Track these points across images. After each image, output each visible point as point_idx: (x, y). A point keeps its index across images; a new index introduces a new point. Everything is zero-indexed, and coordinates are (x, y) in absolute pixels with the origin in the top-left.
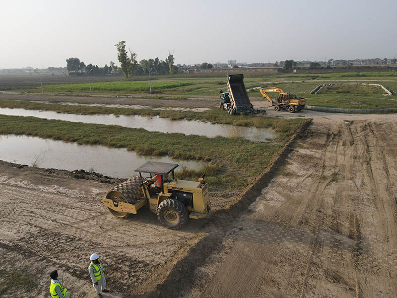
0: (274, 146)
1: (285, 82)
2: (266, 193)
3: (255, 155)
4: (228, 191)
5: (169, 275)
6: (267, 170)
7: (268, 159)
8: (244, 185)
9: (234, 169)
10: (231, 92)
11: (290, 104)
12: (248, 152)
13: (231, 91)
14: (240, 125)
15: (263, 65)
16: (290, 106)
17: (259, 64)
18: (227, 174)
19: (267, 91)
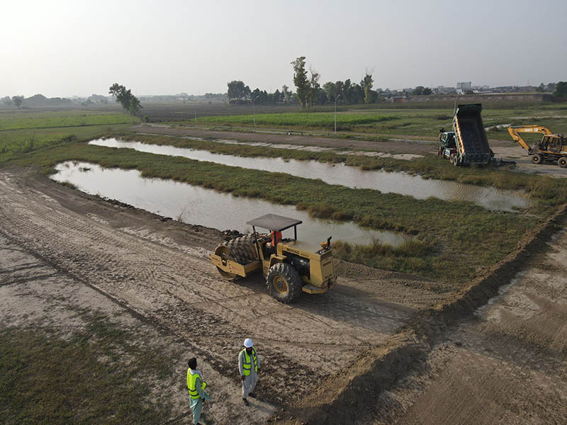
0: (527, 220)
1: (556, 117)
2: (507, 293)
3: (491, 232)
4: (441, 283)
5: (342, 394)
6: (511, 257)
7: (515, 240)
8: (468, 276)
9: (454, 249)
10: (459, 132)
11: (562, 153)
12: (480, 225)
13: (458, 129)
14: (469, 183)
15: (517, 89)
16: (561, 156)
17: (511, 88)
18: (441, 256)
19: (521, 130)
